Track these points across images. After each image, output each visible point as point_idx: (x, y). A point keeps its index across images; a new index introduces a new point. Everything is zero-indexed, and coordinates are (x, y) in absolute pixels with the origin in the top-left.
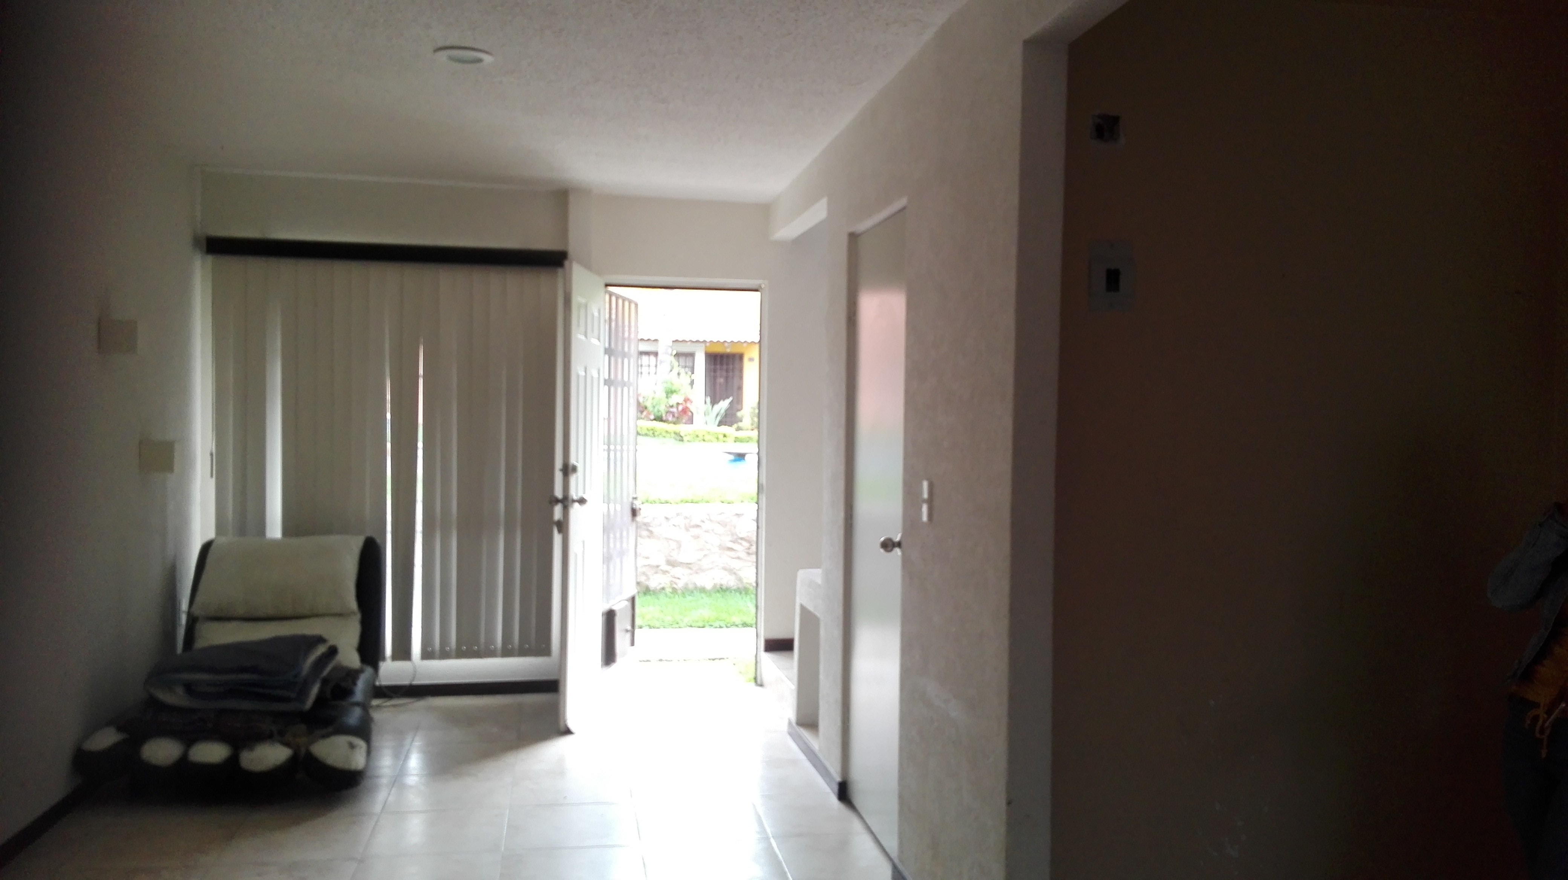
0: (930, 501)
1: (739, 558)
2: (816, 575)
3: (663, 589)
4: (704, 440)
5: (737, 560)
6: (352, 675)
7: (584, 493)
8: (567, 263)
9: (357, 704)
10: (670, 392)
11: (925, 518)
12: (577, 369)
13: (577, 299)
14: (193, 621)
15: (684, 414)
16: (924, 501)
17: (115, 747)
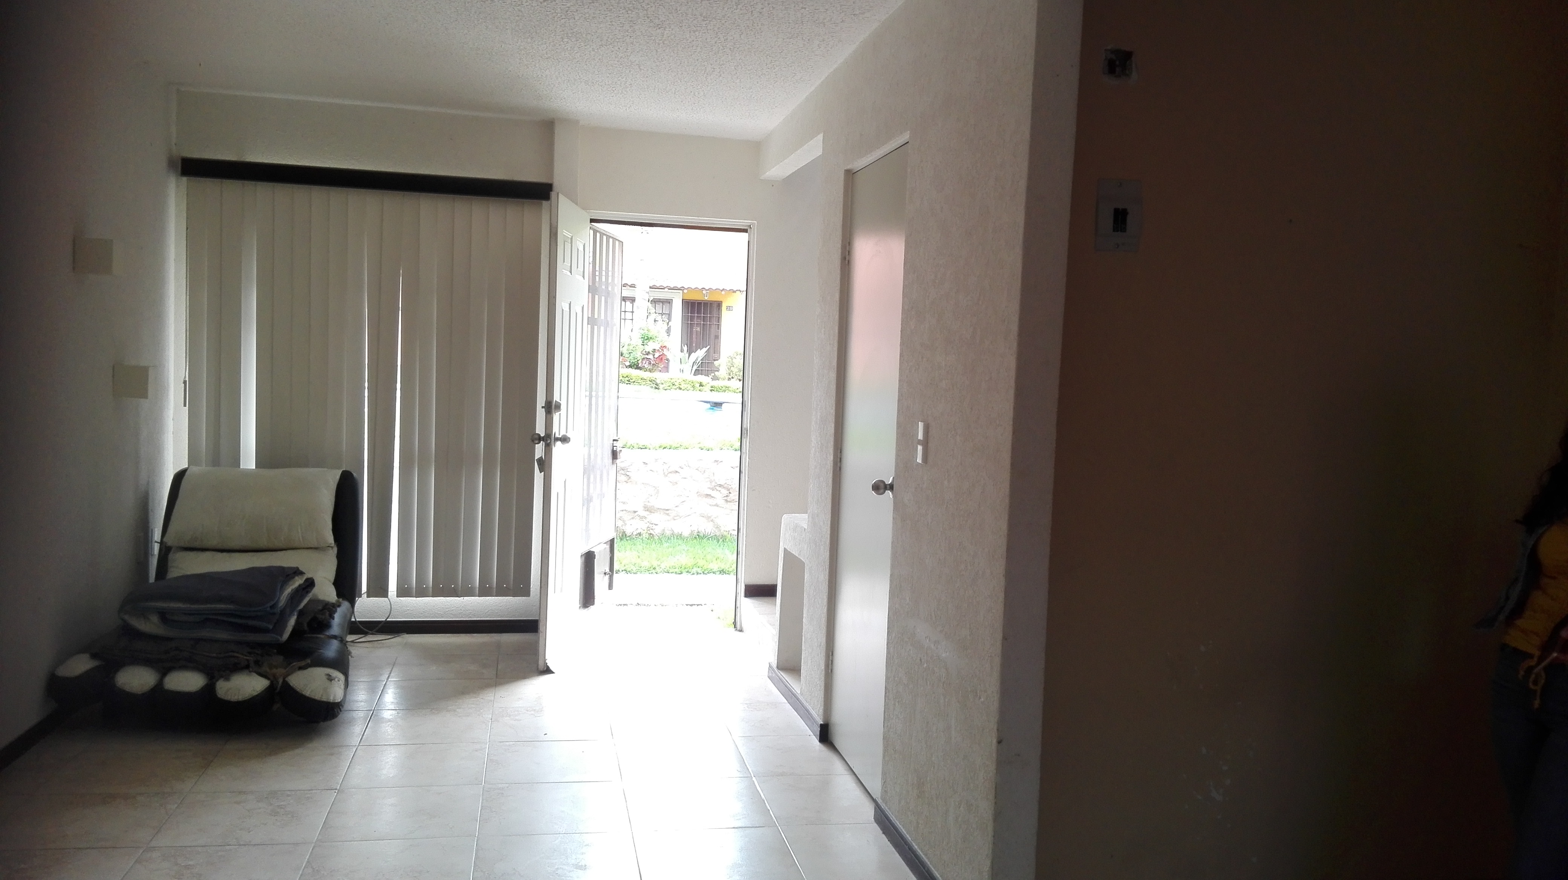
0: (925, 443)
1: (717, 505)
2: (802, 520)
3: (640, 534)
4: (680, 389)
5: (715, 507)
6: (330, 609)
7: (567, 433)
8: (553, 195)
9: (335, 637)
10: (646, 339)
11: (919, 460)
12: (562, 304)
13: (563, 233)
14: (165, 550)
15: (660, 361)
16: (919, 442)
17: (87, 673)
